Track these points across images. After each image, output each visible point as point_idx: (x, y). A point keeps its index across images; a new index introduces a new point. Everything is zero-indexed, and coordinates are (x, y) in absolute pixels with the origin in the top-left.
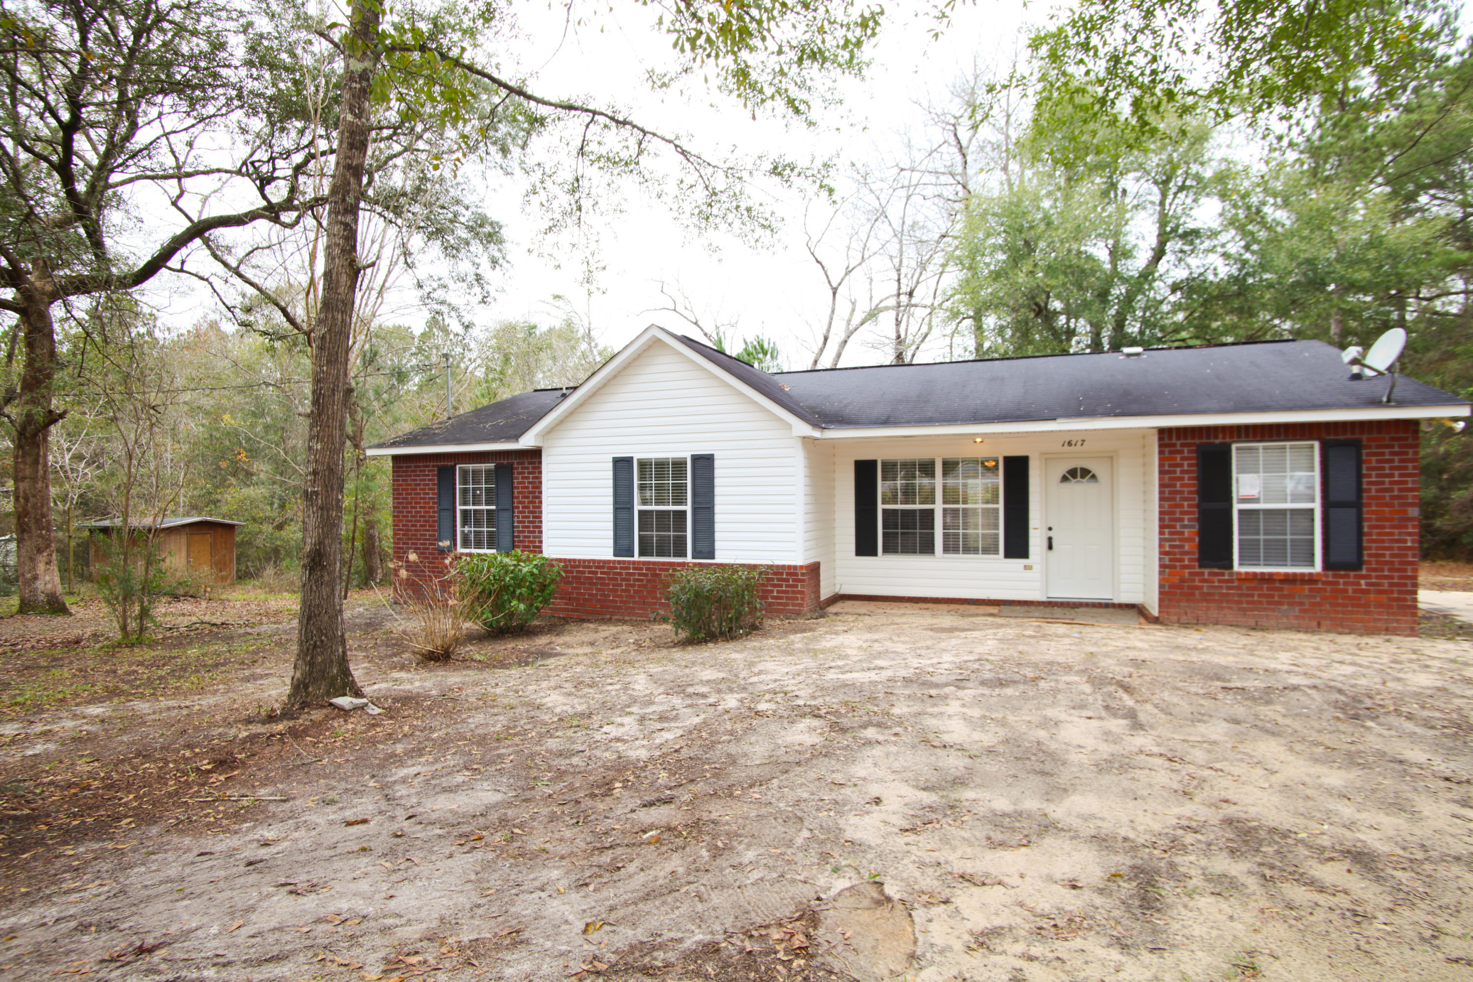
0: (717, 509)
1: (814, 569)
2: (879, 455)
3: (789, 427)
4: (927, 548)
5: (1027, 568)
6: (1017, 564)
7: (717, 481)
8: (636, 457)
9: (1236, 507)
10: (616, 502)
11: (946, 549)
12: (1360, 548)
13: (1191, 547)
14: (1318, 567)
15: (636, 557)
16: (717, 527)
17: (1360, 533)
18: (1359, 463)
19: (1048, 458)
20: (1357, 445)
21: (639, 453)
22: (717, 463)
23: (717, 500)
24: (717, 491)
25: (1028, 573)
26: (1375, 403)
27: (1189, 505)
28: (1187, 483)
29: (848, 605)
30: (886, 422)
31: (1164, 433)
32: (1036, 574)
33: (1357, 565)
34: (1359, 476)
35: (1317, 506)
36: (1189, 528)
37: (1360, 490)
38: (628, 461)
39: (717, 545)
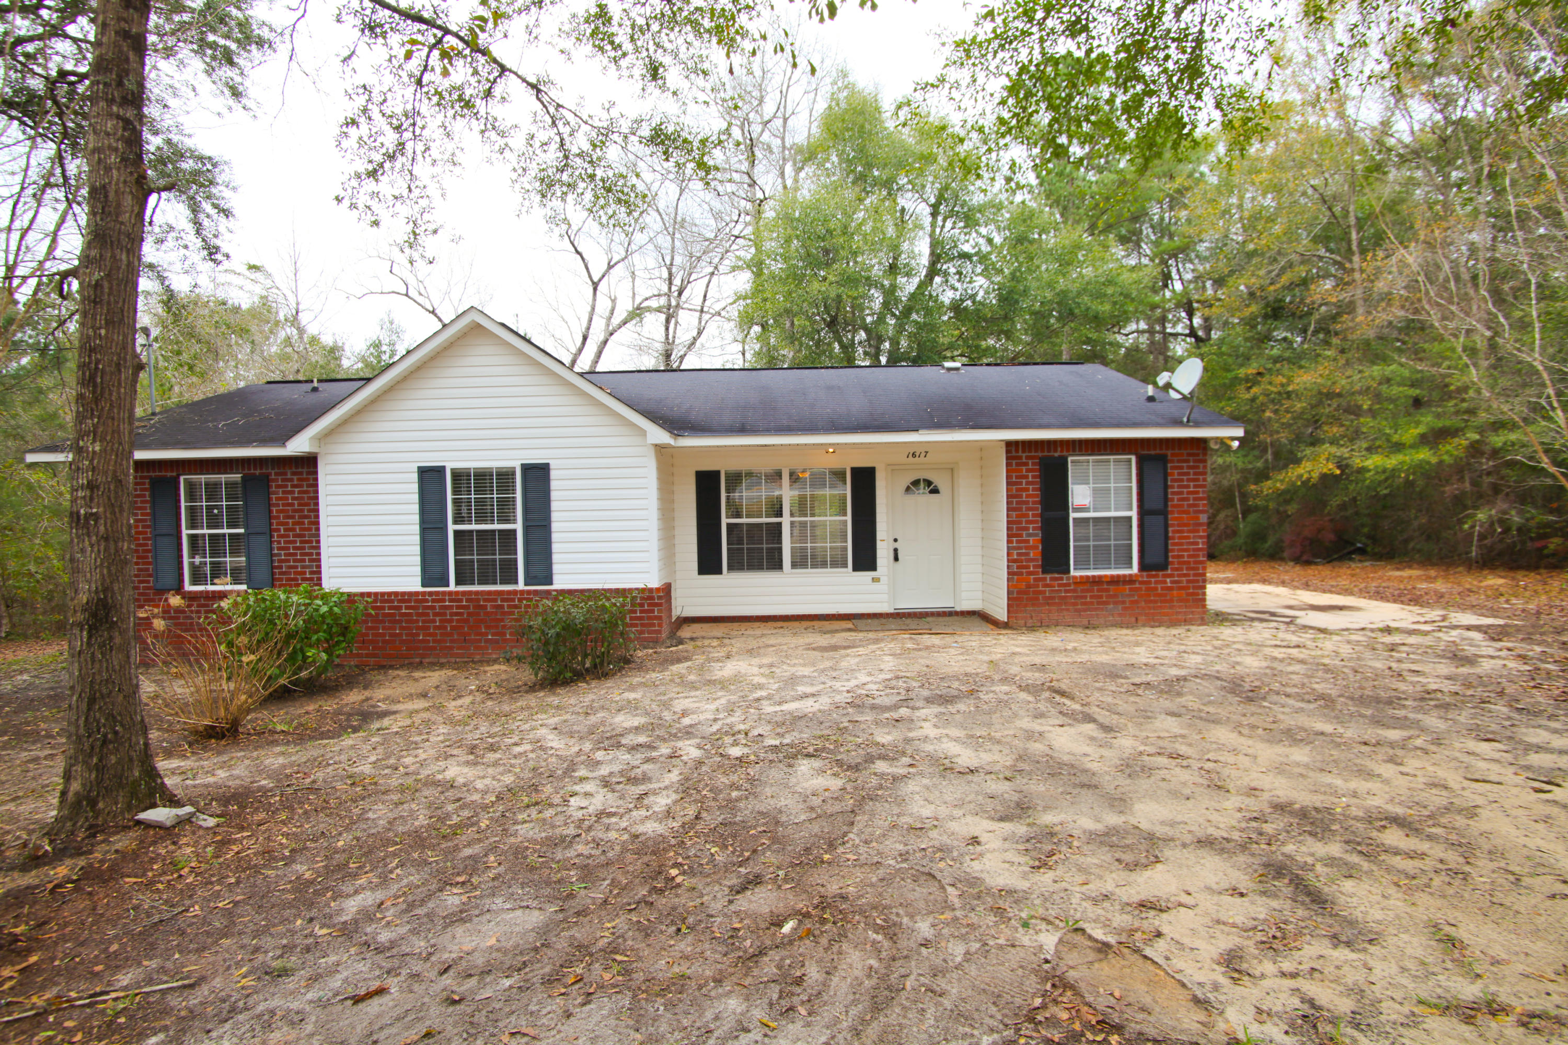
0: (555, 526)
1: (667, 590)
2: (723, 466)
3: (643, 433)
4: (775, 564)
5: (875, 580)
6: (867, 575)
7: (554, 495)
8: (449, 466)
9: (1073, 515)
10: (423, 522)
11: (794, 565)
12: (1166, 551)
13: (1035, 554)
14: (1135, 569)
15: (452, 587)
16: (555, 547)
17: (1167, 538)
18: (1166, 475)
19: (894, 469)
20: (1162, 460)
21: (452, 462)
22: (553, 474)
23: (555, 516)
24: (554, 505)
25: (876, 586)
26: (1177, 423)
27: (1033, 514)
28: (1032, 493)
29: (696, 628)
30: (743, 430)
31: (1011, 446)
32: (882, 586)
33: (1163, 566)
34: (1166, 487)
35: (1134, 514)
36: (1034, 536)
37: (1166, 500)
38: (440, 470)
39: (556, 568)
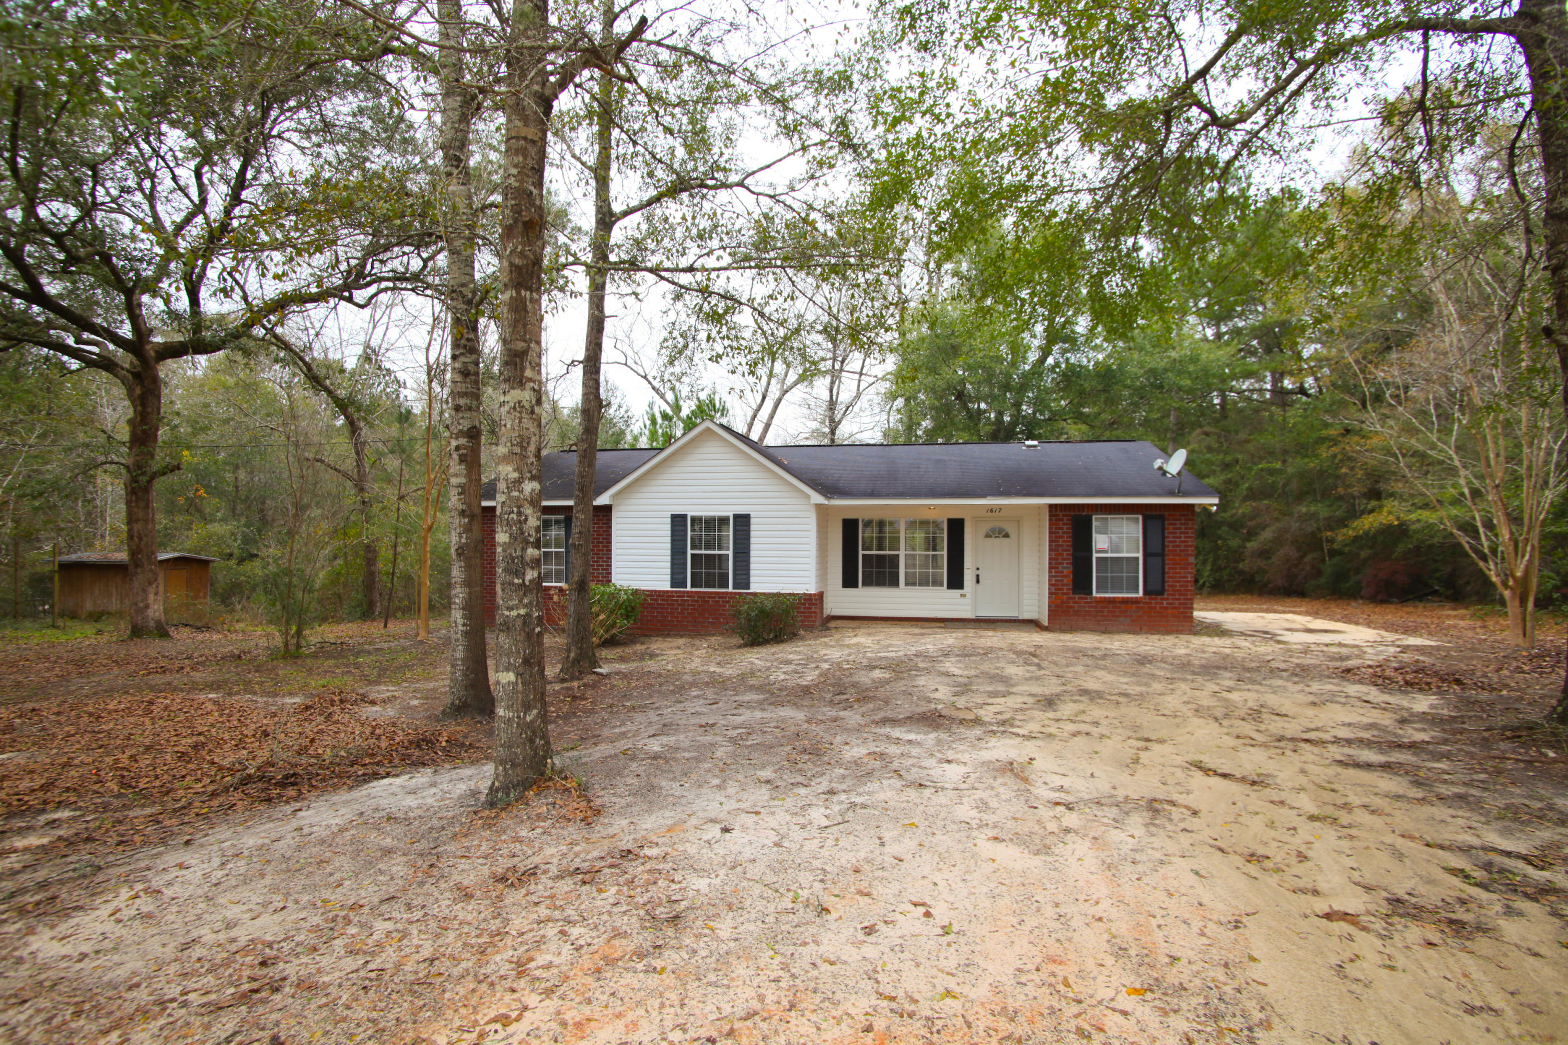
0: (752, 553)
1: (821, 595)
2: (861, 516)
3: (808, 497)
4: (894, 583)
5: (963, 596)
6: (956, 593)
7: (752, 534)
8: (690, 514)
9: (1095, 555)
10: (673, 548)
11: (907, 584)
12: (1163, 582)
13: (1068, 581)
14: (1141, 594)
15: (689, 588)
16: (752, 566)
17: (1163, 573)
18: (1163, 529)
19: (977, 520)
20: (1162, 518)
21: (692, 511)
22: (753, 521)
23: (752, 547)
24: (752, 540)
25: (963, 600)
26: (1171, 494)
27: (1067, 554)
28: (1066, 540)
29: (840, 623)
30: (872, 495)
31: (1051, 506)
32: (968, 600)
33: (1161, 592)
34: (1163, 537)
35: (1140, 555)
36: (1067, 569)
37: (1163, 546)
38: (684, 517)
39: (752, 579)
